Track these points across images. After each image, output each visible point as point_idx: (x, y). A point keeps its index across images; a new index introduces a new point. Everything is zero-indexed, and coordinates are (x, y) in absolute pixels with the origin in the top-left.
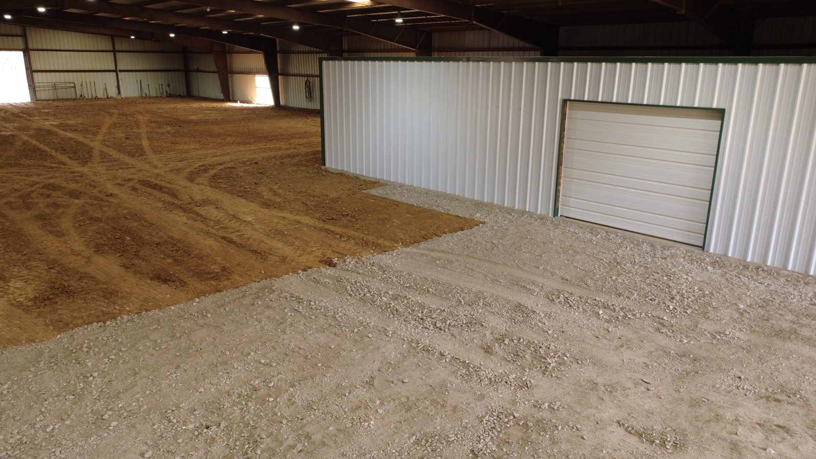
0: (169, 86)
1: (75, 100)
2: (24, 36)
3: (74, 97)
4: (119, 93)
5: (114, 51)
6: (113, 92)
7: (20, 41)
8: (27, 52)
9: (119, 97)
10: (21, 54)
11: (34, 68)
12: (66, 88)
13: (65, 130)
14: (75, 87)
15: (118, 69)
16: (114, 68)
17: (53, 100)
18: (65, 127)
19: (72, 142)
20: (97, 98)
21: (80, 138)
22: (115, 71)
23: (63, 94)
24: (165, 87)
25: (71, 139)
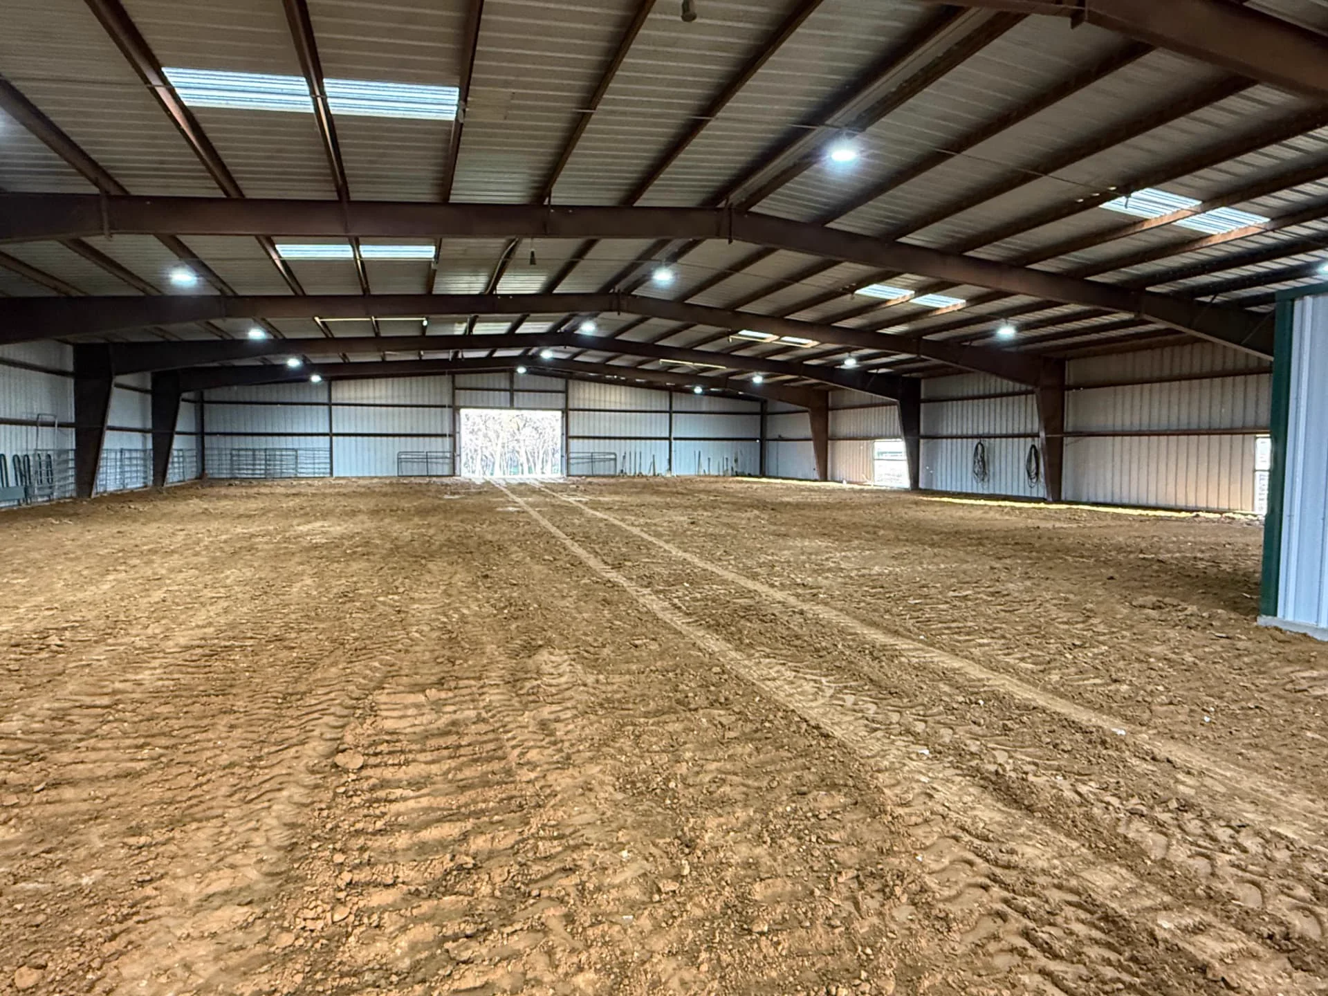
0: (736, 461)
1: (613, 477)
2: (566, 392)
3: (612, 473)
4: (670, 469)
5: (670, 412)
6: (662, 469)
7: (559, 399)
8: (566, 411)
9: (668, 475)
10: (559, 414)
11: (571, 434)
12: (604, 460)
13: (595, 509)
14: (615, 460)
15: (673, 435)
16: (667, 435)
17: (587, 476)
18: (595, 506)
19: (601, 525)
20: (640, 475)
21: (612, 519)
22: (669, 439)
23: (601, 469)
24: (732, 463)
25: (602, 520)
